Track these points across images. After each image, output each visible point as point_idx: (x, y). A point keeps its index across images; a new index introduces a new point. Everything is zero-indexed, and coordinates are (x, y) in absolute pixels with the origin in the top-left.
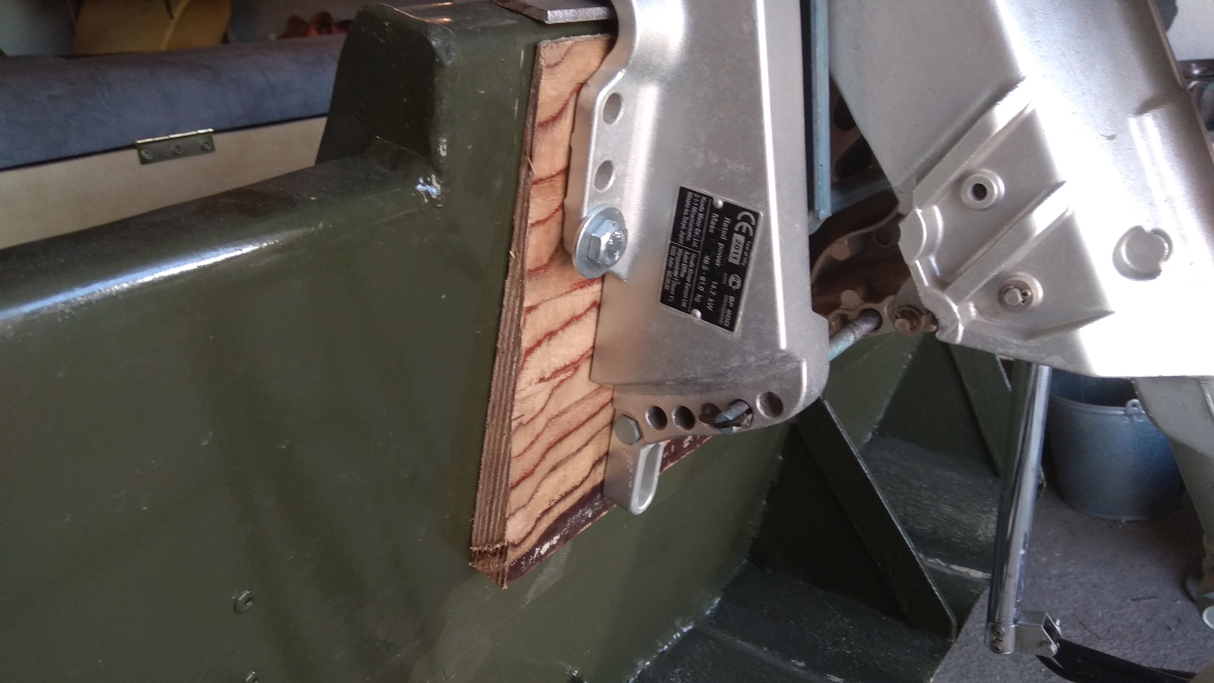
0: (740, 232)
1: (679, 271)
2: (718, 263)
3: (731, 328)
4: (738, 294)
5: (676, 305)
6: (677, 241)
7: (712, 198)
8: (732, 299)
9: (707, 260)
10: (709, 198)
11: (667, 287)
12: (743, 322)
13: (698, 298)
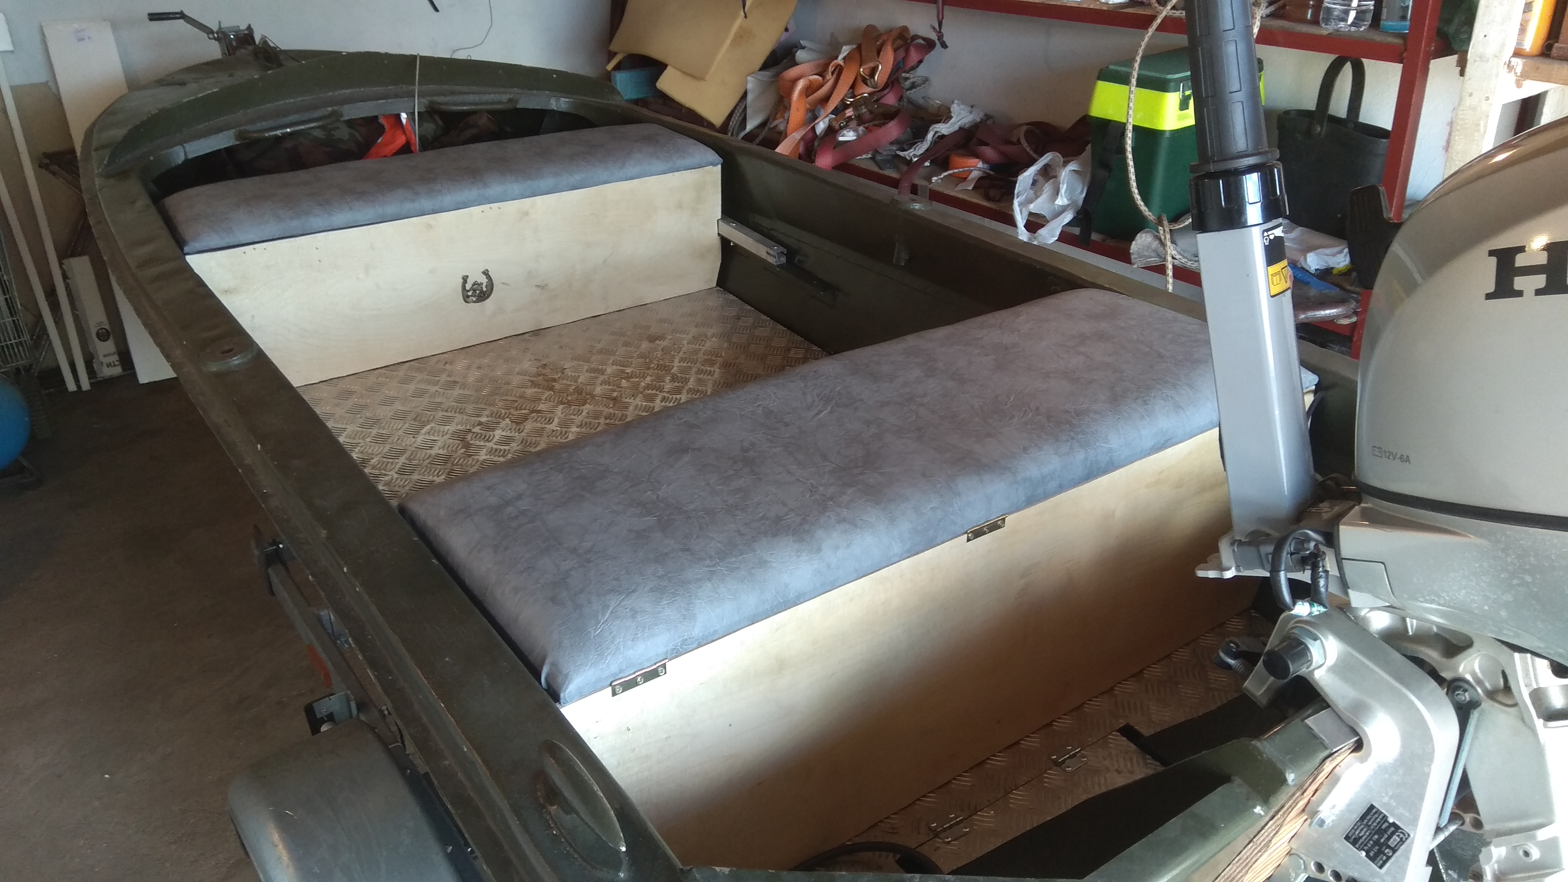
0: (1398, 836)
1: (1360, 833)
2: (1382, 841)
3: (1381, 867)
4: (1389, 858)
5: (1354, 843)
6: (1363, 821)
7: (1387, 817)
8: (1385, 858)
9: (1376, 837)
10: (1385, 816)
11: (1350, 835)
12: (1387, 868)
13: (1366, 848)
